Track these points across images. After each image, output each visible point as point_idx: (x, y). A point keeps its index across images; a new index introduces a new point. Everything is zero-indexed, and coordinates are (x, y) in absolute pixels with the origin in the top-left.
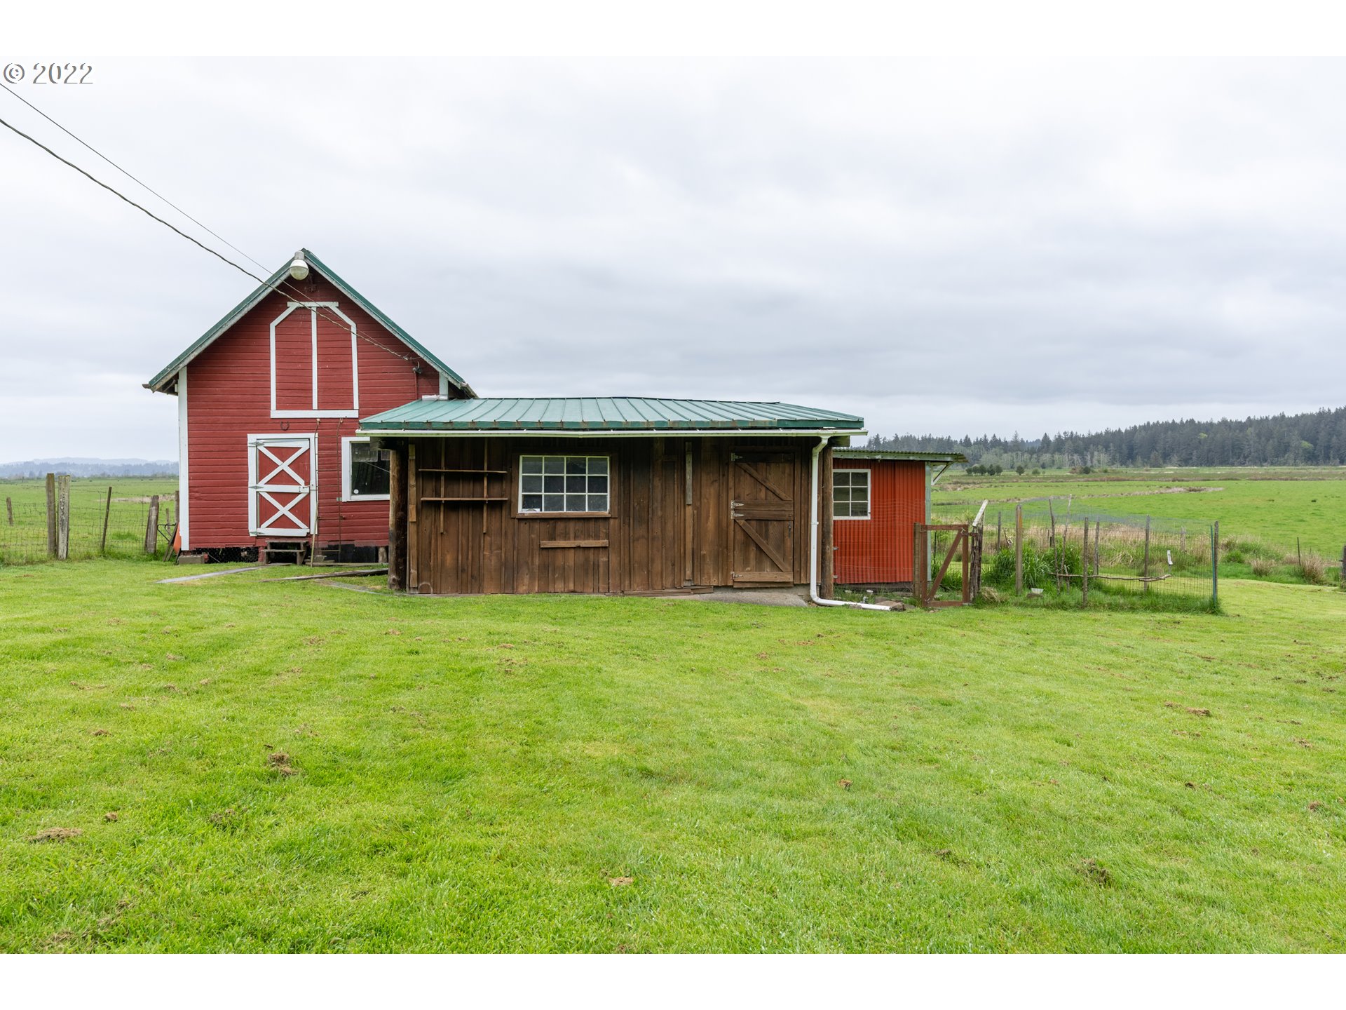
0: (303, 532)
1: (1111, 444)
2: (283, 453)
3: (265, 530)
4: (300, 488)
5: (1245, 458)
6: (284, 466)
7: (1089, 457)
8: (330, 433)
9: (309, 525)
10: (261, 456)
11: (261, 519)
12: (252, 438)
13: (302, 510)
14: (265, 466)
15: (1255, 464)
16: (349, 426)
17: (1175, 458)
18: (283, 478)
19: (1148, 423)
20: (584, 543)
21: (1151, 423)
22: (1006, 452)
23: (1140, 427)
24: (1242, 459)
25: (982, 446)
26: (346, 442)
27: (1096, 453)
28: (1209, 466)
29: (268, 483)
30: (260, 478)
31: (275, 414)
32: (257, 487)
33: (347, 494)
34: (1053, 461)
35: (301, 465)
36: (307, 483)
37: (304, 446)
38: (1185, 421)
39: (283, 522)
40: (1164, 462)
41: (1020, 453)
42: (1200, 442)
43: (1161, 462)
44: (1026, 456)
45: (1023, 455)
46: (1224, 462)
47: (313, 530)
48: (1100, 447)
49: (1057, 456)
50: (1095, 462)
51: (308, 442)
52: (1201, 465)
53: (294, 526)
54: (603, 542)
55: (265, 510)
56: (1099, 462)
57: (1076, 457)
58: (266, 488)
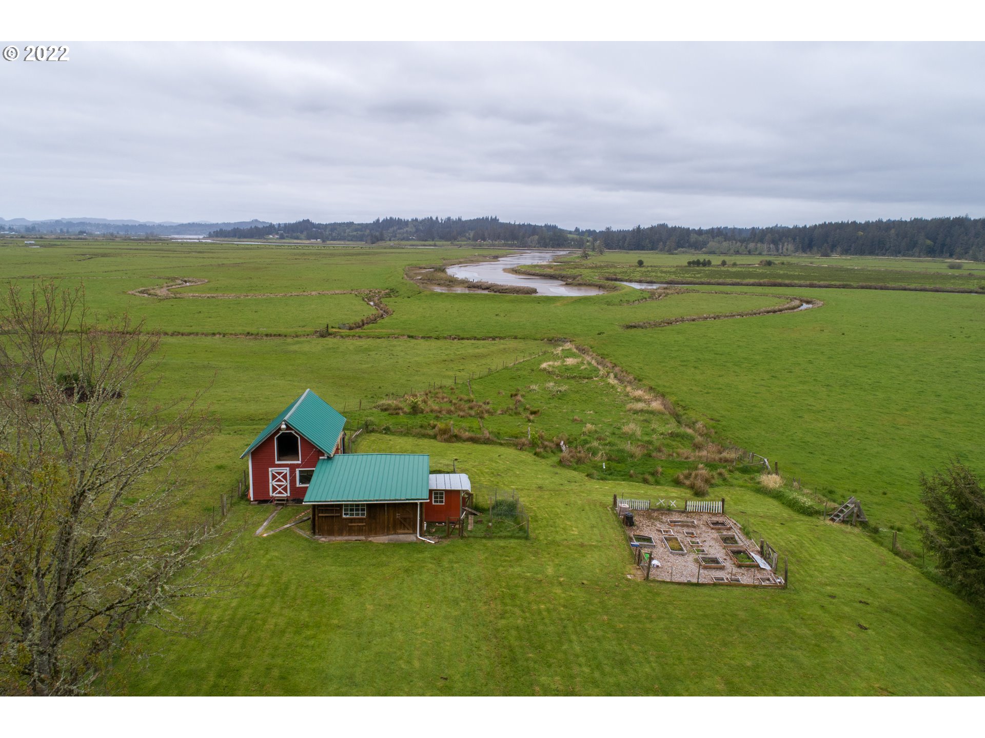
0: (285, 495)
1: (797, 237)
2: (279, 473)
3: (274, 495)
4: (284, 483)
5: (886, 250)
6: (280, 477)
7: (781, 246)
8: (293, 468)
9: (287, 493)
10: (273, 474)
11: (273, 492)
12: (270, 469)
13: (285, 489)
14: (274, 477)
15: (892, 255)
16: (298, 466)
17: (839, 249)
18: (279, 480)
19: (825, 223)
20: (360, 524)
21: (827, 223)
22: (725, 241)
23: (819, 225)
24: (884, 251)
25: (709, 235)
26: (297, 470)
27: (786, 244)
28: (861, 255)
29: (276, 481)
30: (273, 480)
31: (277, 462)
32: (272, 483)
33: (298, 485)
34: (756, 249)
35: (285, 477)
36: (286, 482)
37: (285, 472)
38: (850, 222)
39: (280, 492)
40: (832, 251)
41: (734, 242)
42: (857, 238)
43: (829, 252)
44: (739, 244)
45: (736, 243)
46: (872, 253)
47: (289, 495)
48: (790, 239)
49: (759, 245)
50: (785, 250)
51: (286, 470)
52: (856, 254)
53: (283, 493)
54: (364, 524)
55: (274, 489)
56: (787, 249)
57: (772, 246)
58: (275, 483)
